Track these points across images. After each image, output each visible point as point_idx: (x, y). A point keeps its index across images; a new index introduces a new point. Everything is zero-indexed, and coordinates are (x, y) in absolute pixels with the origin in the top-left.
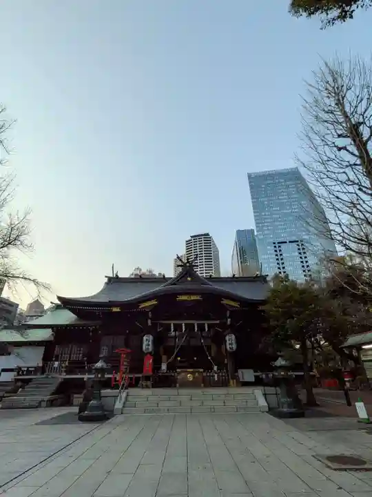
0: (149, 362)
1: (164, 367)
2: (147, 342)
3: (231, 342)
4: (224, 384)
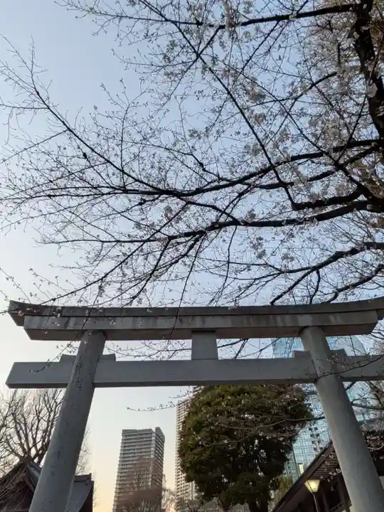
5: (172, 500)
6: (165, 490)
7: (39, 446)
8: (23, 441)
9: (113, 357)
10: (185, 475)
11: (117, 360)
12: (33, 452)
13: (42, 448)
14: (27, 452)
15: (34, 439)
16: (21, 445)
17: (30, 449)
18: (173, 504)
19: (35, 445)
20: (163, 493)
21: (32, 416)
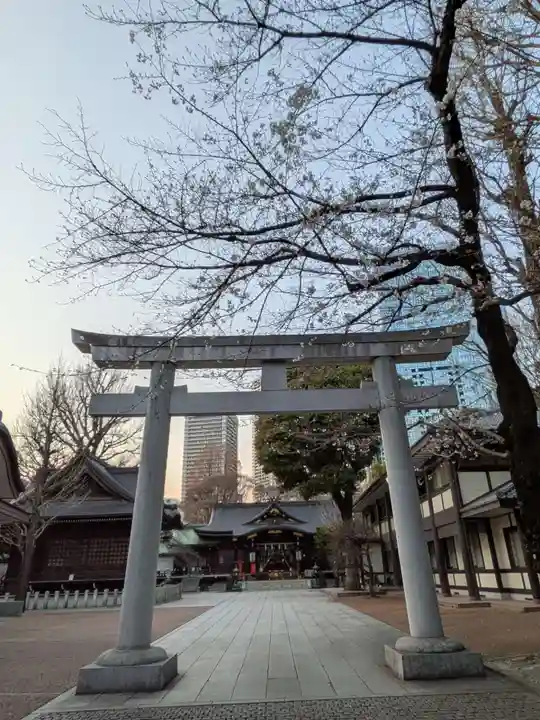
0: (254, 567)
1: (261, 570)
2: (252, 557)
3: (299, 556)
4: (295, 577)
5: (250, 486)
6: (241, 477)
7: (91, 435)
8: (72, 431)
9: (184, 388)
10: (262, 467)
11: (189, 391)
12: (86, 441)
13: (94, 437)
14: (80, 442)
15: (85, 429)
16: (72, 435)
17: (81, 439)
18: (251, 490)
19: (86, 434)
20: (239, 479)
21: (77, 403)
